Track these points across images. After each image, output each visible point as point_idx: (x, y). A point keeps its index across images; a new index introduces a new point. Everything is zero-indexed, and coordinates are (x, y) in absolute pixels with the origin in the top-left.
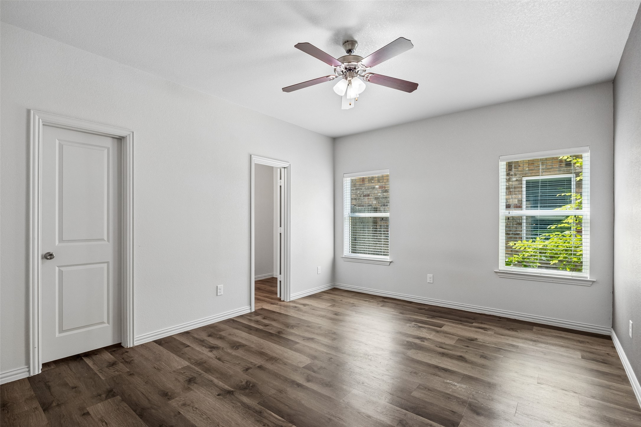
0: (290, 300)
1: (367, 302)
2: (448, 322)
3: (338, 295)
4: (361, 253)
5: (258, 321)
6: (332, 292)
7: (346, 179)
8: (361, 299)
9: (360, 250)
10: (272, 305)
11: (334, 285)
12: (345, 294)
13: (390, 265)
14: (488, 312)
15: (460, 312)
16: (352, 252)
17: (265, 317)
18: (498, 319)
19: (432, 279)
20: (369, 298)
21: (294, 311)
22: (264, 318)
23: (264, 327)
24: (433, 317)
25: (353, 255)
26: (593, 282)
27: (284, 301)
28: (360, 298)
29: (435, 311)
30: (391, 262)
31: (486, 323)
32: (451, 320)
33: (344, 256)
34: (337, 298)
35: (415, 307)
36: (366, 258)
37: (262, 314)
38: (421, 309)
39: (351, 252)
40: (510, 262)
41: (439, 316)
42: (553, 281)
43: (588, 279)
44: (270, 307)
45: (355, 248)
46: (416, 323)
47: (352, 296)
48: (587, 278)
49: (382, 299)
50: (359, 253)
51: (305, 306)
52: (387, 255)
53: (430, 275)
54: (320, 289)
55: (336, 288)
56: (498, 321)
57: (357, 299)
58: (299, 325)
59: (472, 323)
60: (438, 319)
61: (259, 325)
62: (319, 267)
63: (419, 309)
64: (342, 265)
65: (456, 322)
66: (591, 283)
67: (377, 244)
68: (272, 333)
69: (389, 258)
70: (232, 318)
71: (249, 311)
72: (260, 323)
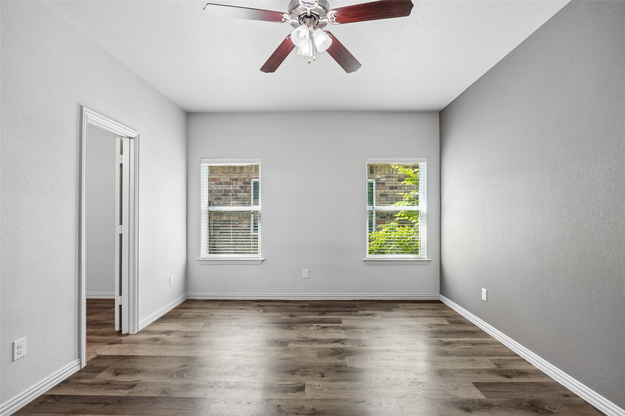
0: (138, 330)
1: (244, 311)
2: (340, 315)
3: (200, 308)
4: (223, 253)
5: (108, 383)
6: (187, 305)
7: (203, 164)
8: (234, 309)
9: (222, 250)
10: (112, 346)
11: (187, 296)
12: (208, 305)
13: (262, 264)
14: (358, 297)
15: (337, 303)
16: (210, 253)
17: (117, 371)
18: (369, 303)
19: (307, 274)
20: (241, 305)
21: (158, 346)
22: (117, 374)
23: (130, 390)
24: (323, 313)
25: (213, 256)
26: (429, 261)
27: (128, 334)
28: (229, 306)
29: (317, 307)
30: (263, 261)
31: (364, 308)
32: (339, 312)
33: (201, 259)
34: (205, 313)
35: (297, 306)
36: (231, 258)
37: (107, 367)
38: (304, 307)
39: (208, 253)
40: (372, 251)
41: (327, 311)
42: (405, 263)
43: (426, 259)
44: (111, 350)
45: (215, 247)
46: (317, 324)
47: (219, 306)
48: (424, 258)
49: (256, 304)
50: (220, 253)
51: (170, 335)
52: (255, 253)
53: (305, 270)
54: (173, 305)
55: (191, 299)
56: (371, 305)
57: (229, 309)
58: (186, 368)
59: (357, 311)
60: (330, 315)
61: (117, 389)
62: (172, 277)
63: (302, 307)
64: (197, 270)
65: (345, 313)
66: (428, 262)
67: (244, 241)
68: (153, 398)
69: (261, 257)
70: (49, 393)
71: (77, 369)
72: (115, 385)
